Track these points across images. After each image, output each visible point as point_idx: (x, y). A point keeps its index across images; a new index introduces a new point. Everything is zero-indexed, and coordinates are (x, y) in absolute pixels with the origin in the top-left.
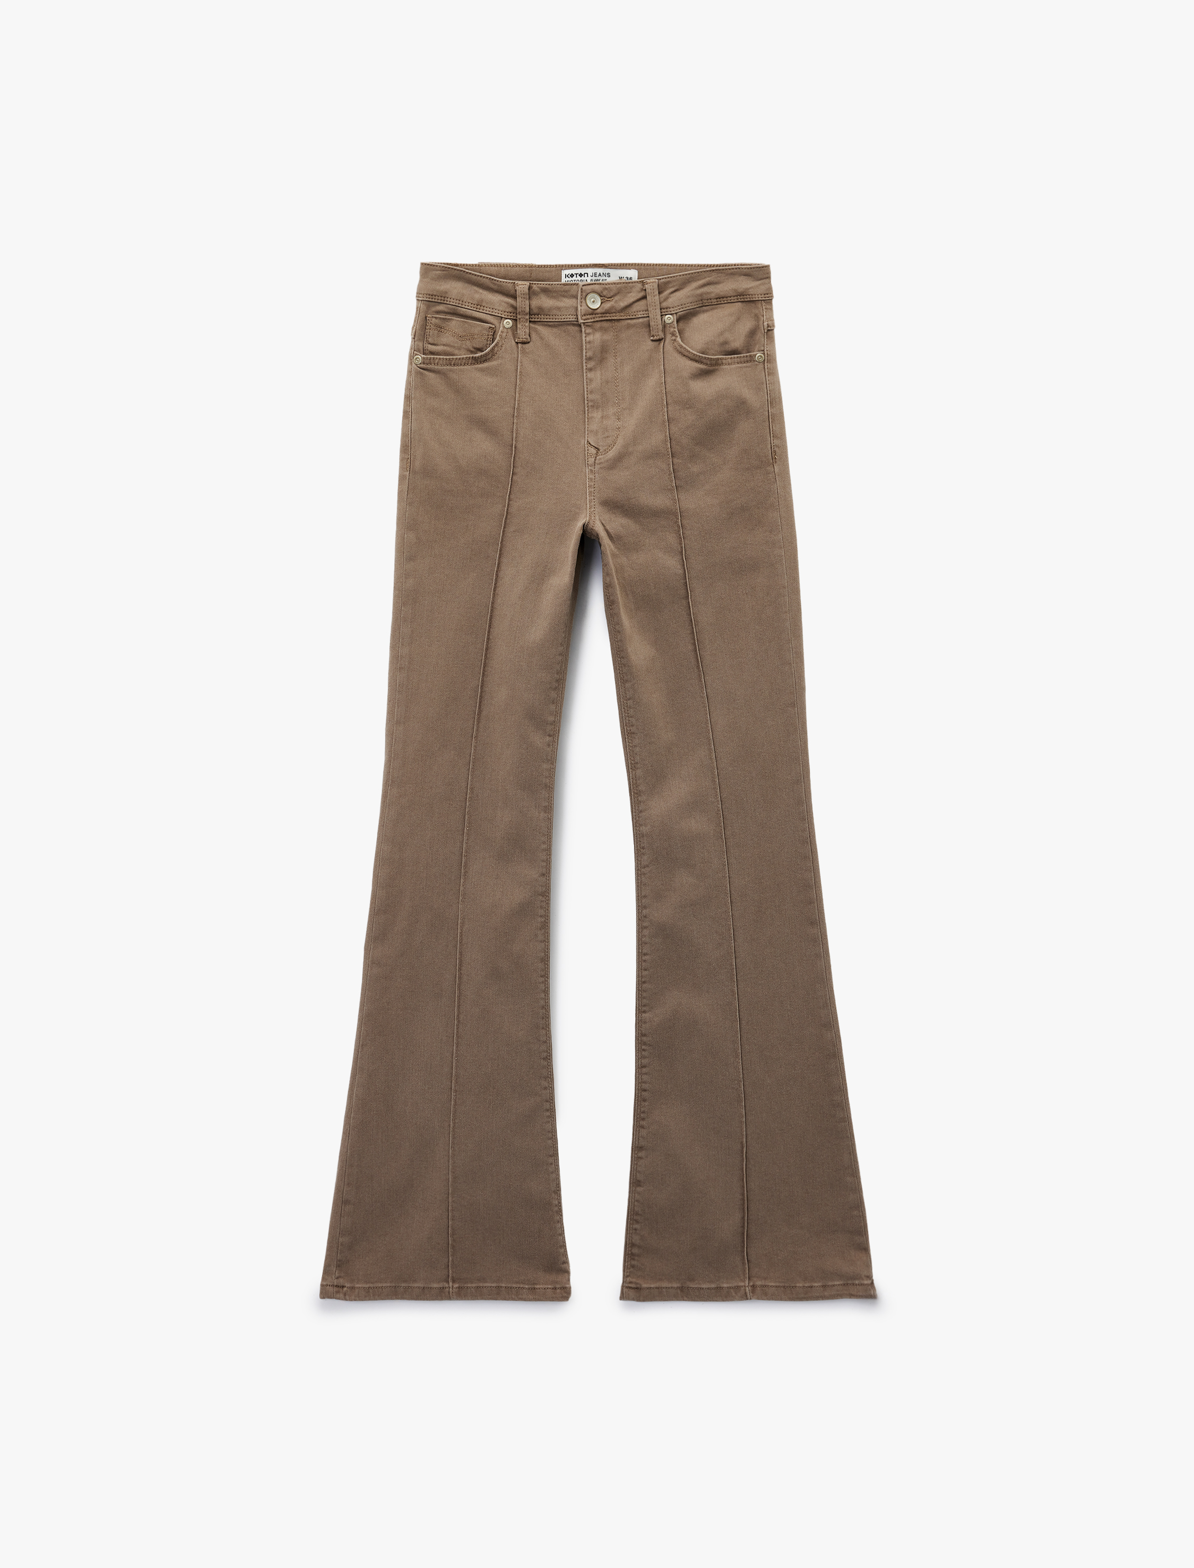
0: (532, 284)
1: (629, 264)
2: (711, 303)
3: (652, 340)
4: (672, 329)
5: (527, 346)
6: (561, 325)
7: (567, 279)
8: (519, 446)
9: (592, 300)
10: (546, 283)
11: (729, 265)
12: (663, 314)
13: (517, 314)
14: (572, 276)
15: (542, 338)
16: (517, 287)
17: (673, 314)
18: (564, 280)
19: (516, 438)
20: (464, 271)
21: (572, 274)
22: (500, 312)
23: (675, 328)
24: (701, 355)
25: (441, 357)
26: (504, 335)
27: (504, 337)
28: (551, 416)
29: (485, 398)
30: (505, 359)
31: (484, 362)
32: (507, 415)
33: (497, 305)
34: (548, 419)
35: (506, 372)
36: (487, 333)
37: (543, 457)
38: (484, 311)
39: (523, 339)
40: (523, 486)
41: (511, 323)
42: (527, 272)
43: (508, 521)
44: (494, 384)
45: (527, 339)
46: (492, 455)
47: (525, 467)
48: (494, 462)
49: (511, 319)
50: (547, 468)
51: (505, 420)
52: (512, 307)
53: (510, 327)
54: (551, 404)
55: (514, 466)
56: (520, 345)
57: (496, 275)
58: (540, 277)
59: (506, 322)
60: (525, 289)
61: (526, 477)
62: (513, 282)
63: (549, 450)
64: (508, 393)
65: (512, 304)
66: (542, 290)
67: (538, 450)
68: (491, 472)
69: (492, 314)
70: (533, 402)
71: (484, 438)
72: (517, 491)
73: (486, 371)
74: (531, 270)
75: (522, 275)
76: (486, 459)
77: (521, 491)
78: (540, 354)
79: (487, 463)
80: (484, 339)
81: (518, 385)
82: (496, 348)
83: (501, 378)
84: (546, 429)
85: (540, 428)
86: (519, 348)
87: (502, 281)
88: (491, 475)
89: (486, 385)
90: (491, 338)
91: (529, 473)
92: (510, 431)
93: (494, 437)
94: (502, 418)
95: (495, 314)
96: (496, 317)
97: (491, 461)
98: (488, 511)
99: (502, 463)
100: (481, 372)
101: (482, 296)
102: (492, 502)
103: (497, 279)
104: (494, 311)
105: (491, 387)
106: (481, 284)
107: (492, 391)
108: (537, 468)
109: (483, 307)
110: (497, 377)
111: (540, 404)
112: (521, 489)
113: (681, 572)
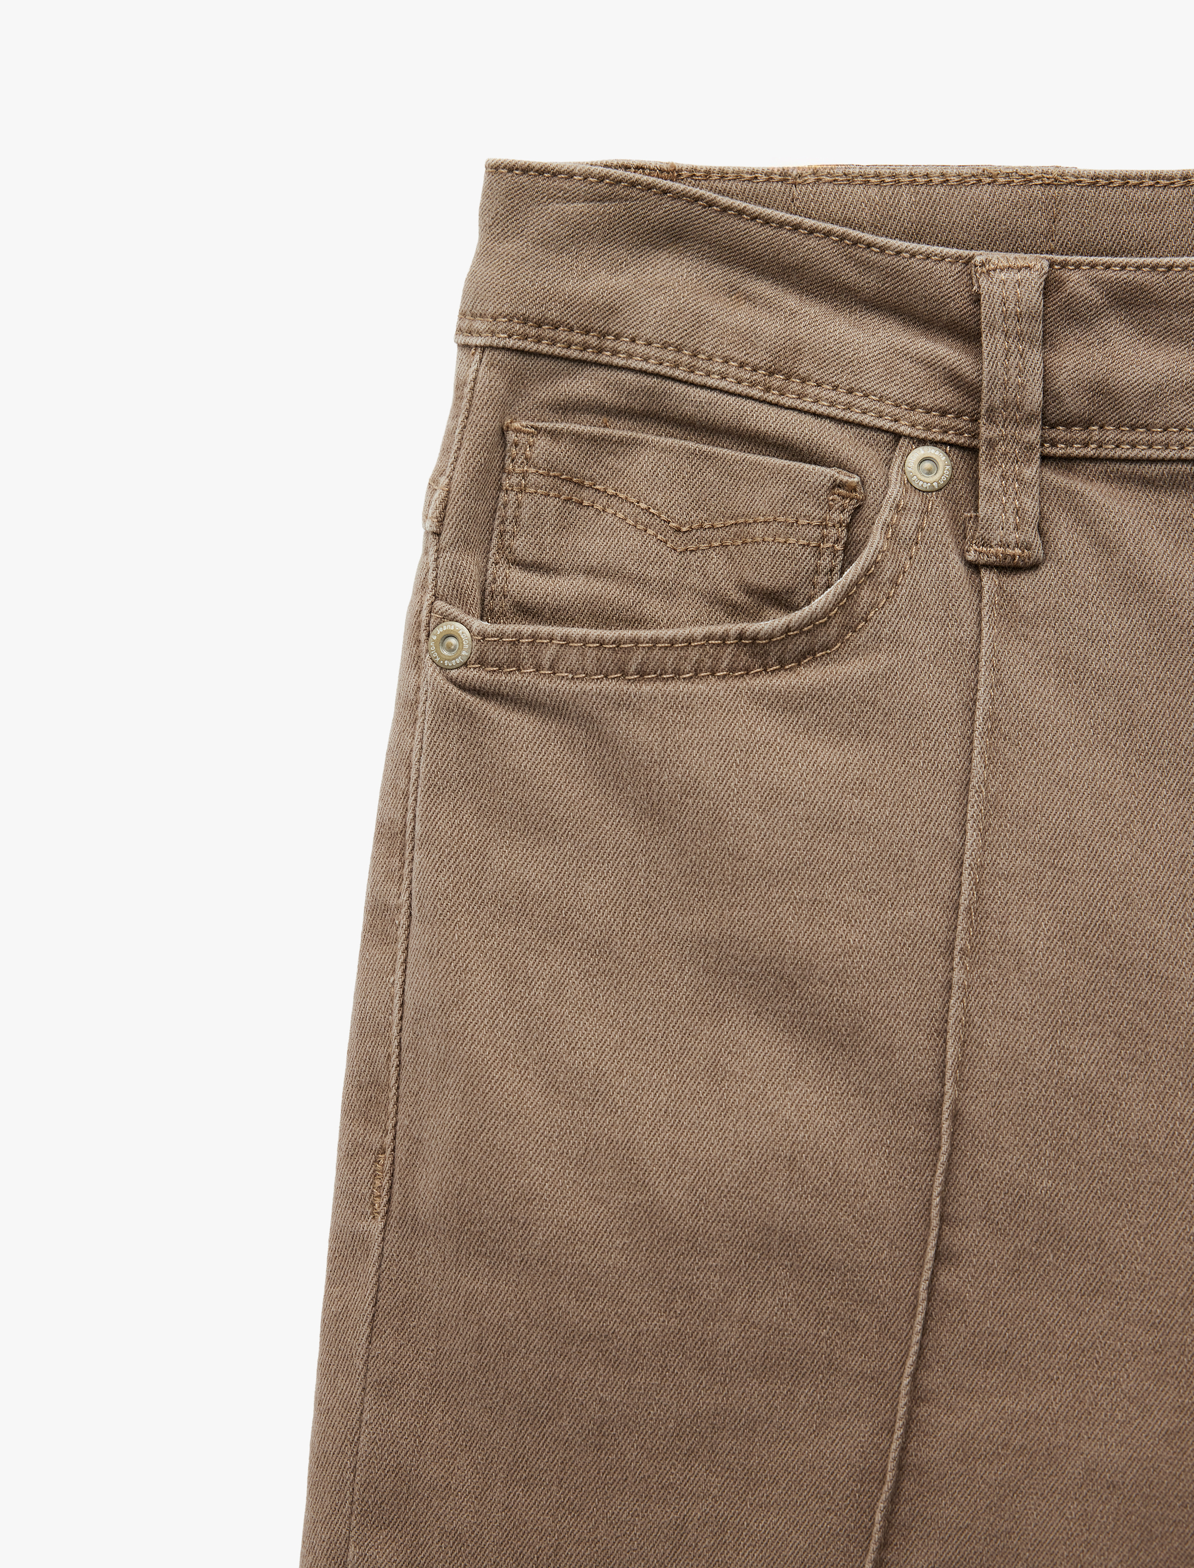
0: (1064, 265)
5: (1023, 582)
10: (1138, 263)
13: (975, 420)
15: (1106, 547)
16: (984, 282)
19: (960, 1065)
20: (710, 204)
22: (888, 408)
25: (576, 632)
26: (910, 525)
27: (910, 534)
28: (1154, 952)
29: (799, 849)
30: (912, 650)
31: (799, 665)
32: (916, 939)
33: (873, 373)
34: (1137, 968)
35: (914, 715)
36: (815, 514)
37: (1104, 1174)
38: (806, 403)
39: (1008, 546)
40: (988, 1325)
41: (948, 467)
42: (1036, 211)
43: (904, 1510)
44: (849, 780)
45: (1028, 550)
46: (828, 1152)
47: (1003, 1228)
48: (835, 1191)
49: (946, 444)
50: (1130, 1238)
51: (906, 969)
52: (953, 380)
53: (938, 483)
54: (1155, 888)
55: (943, 1219)
56: (989, 579)
57: (872, 224)
58: (1099, 237)
59: (921, 462)
60: (1028, 292)
61: (1009, 1278)
62: (964, 255)
63: (1143, 1138)
64: (925, 828)
65: (954, 366)
66: (1112, 296)
67: (1082, 1136)
68: (819, 1247)
69: (847, 417)
70: (1054, 874)
71: (786, 1063)
72: (957, 1353)
73: (813, 709)
74: (1053, 201)
75: (1005, 225)
76: (791, 1176)
77: (978, 1354)
78: (1094, 627)
79: (798, 1198)
80: (802, 542)
81: (979, 787)
82: (866, 594)
83: (890, 746)
84: (1125, 1022)
85: (1091, 1017)
86: (987, 596)
87: (909, 248)
88: (820, 1265)
89: (806, 784)
90: (837, 541)
91: (1021, 1260)
92: (928, 1031)
93: (843, 1059)
94: (885, 955)
95: (864, 416)
96: (869, 434)
97: (821, 1187)
98: (793, 1448)
99: (876, 1197)
100: (783, 716)
101: (797, 328)
102: (819, 1396)
103: (877, 241)
104: (857, 402)
105: (831, 793)
106: (795, 269)
107: (836, 818)
108: (1073, 1233)
109: (803, 381)
110: (869, 743)
111: (1095, 886)
112: (977, 1340)
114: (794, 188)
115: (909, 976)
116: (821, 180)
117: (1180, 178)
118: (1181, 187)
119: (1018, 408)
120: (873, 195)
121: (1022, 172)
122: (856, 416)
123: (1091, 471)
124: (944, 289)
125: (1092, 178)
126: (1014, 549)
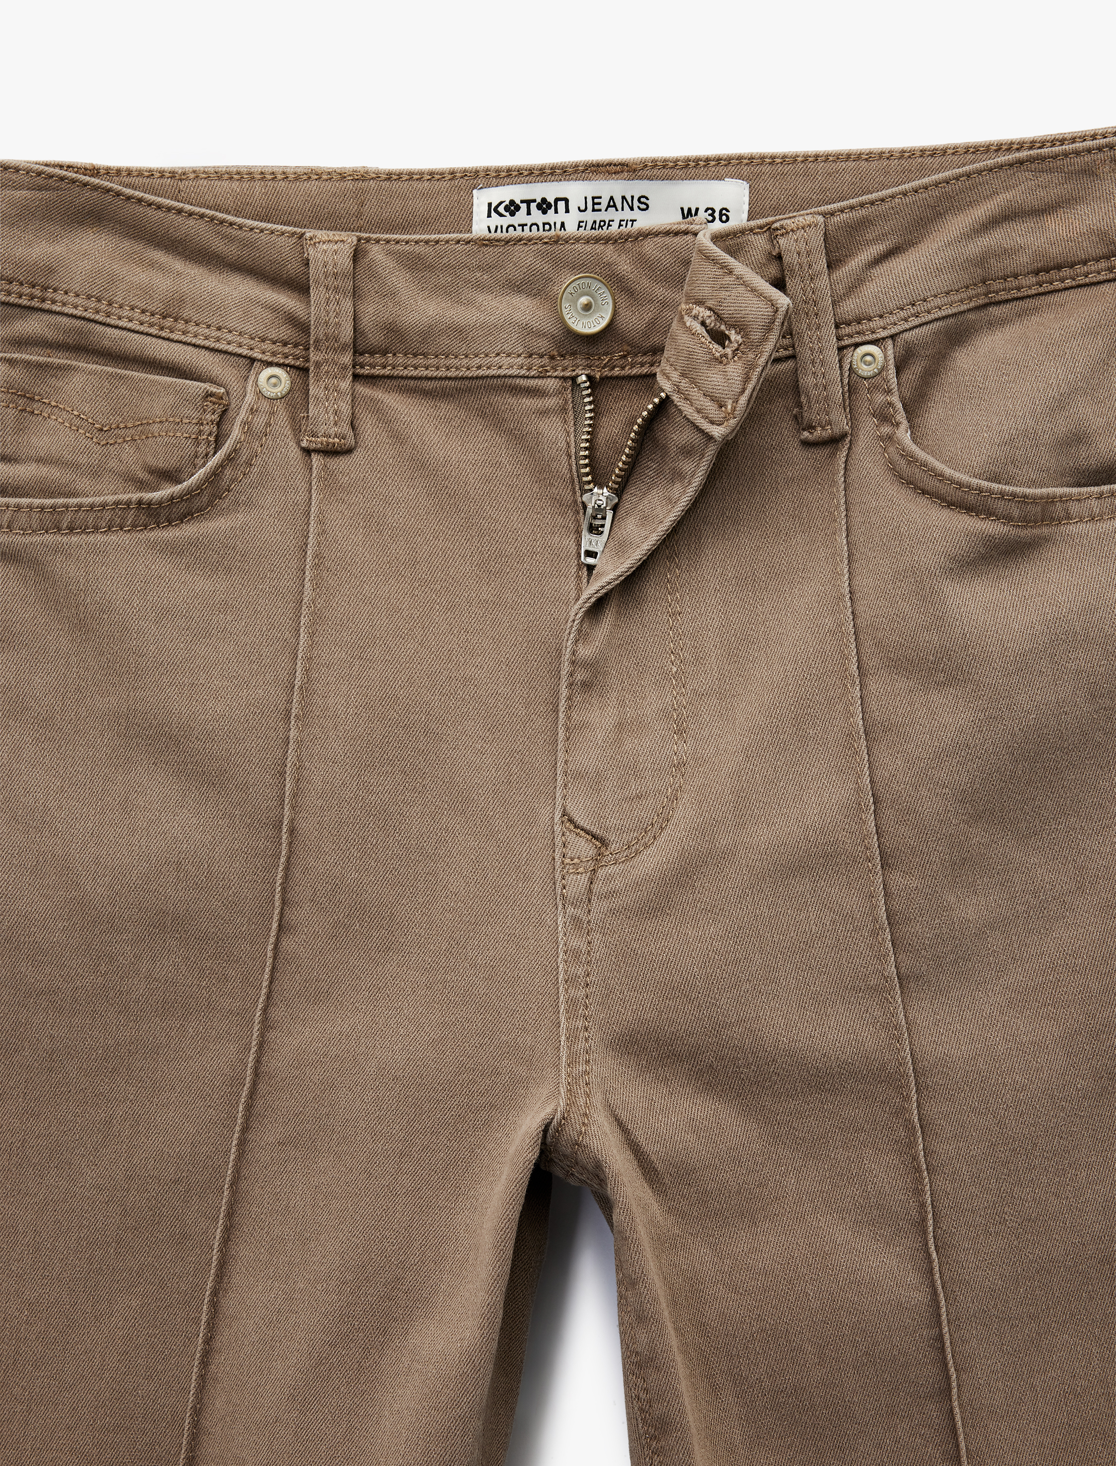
0: (368, 240)
1: (718, 160)
3: (806, 444)
4: (880, 398)
5: (340, 463)
6: (469, 390)
7: (496, 220)
8: (306, 826)
9: (584, 300)
10: (417, 237)
12: (847, 342)
13: (307, 349)
14: (512, 208)
15: (398, 438)
16: (311, 251)
17: (884, 339)
18: (481, 224)
19: (295, 795)
20: (118, 194)
21: (512, 202)
22: (245, 340)
23: (889, 392)
24: (985, 484)
25: (24, 501)
26: (261, 422)
27: (261, 429)
28: (429, 716)
29: (182, 649)
30: (261, 511)
31: (182, 522)
32: (264, 709)
33: (235, 316)
34: (417, 727)
35: (262, 555)
36: (194, 415)
37: (394, 868)
38: (188, 338)
39: (330, 437)
40: (315, 974)
41: (288, 382)
42: (349, 198)
43: (259, 1104)
44: (217, 601)
45: (344, 439)
46: (204, 858)
47: (325, 907)
48: (209, 884)
49: (287, 365)
50: (412, 911)
51: (256, 730)
52: (291, 321)
53: (281, 393)
54: (430, 672)
55: (284, 902)
56: (316, 459)
57: (235, 209)
58: (393, 216)
59: (269, 378)
60: (342, 258)
61: (329, 941)
62: (298, 232)
63: (420, 843)
64: (270, 633)
65: (291, 311)
67: (379, 842)
68: (199, 923)
69: (216, 347)
70: (361, 663)
71: (174, 797)
72: (294, 994)
73: (192, 553)
74: (361, 191)
75: (327, 209)
76: (178, 875)
77: (308, 995)
78: (390, 494)
79: (184, 890)
80: (185, 435)
81: (309, 604)
82: (228, 472)
83: (246, 577)
84: (409, 764)
85: (385, 761)
86: (316, 472)
87: (259, 226)
88: (200, 936)
89: (187, 605)
90: (210, 434)
91: (337, 928)
92: (272, 773)
93: (214, 793)
94: (242, 720)
95: (229, 346)
96: (233, 359)
97: (199, 882)
98: (185, 1065)
99: (238, 888)
100: (171, 558)
101: (181, 285)
102: (202, 1027)
103: (237, 221)
104: (223, 336)
105: (204, 611)
106: (180, 242)
107: (208, 628)
108: (372, 909)
109: (187, 322)
110: (231, 576)
111: (389, 671)
112: (308, 984)
113: (920, 1297)
114: (180, 182)
115: (259, 734)
116: (199, 176)
117: (449, 174)
118: (449, 180)
119: (336, 340)
120: (235, 187)
121: (339, 171)
122: (223, 346)
123: (388, 385)
124: (284, 255)
125: (387, 175)
126: (334, 439)
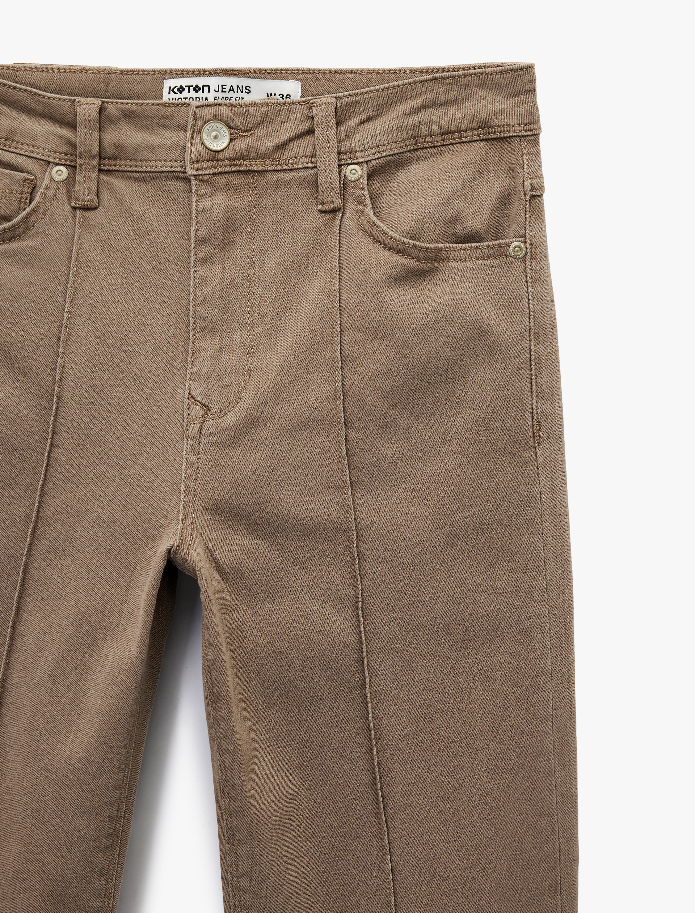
0: (107, 102)
1: (287, 70)
2: (432, 142)
3: (321, 212)
4: (358, 192)
5: (91, 214)
6: (155, 178)
7: (172, 95)
8: (66, 395)
9: (214, 134)
10: (132, 101)
11: (464, 69)
12: (344, 162)
13: (76, 157)
14: (181, 89)
15: (119, 201)
16: (78, 108)
17: (362, 162)
18: (167, 97)
19: (61, 380)
21: (181, 87)
22: (46, 152)
23: (363, 189)
24: (409, 241)
26: (51, 193)
27: (51, 197)
28: (127, 342)
29: (8, 305)
30: (50, 237)
31: (10, 242)
32: (47, 336)
33: (41, 140)
34: (121, 348)
35: (50, 259)
36: (19, 189)
37: (107, 417)
38: (17, 150)
39: (85, 201)
40: (67, 469)
41: (66, 173)
42: (101, 83)
43: (38, 532)
44: (26, 281)
45: (93, 202)
46: (15, 409)
47: (73, 436)
48: (17, 422)
49: (67, 165)
50: (114, 439)
51: (43, 347)
52: (69, 143)
53: (63, 179)
54: (129, 320)
55: (54, 433)
56: (79, 213)
57: (44, 86)
58: (123, 92)
59: (57, 171)
60: (93, 112)
61: (75, 453)
62: (73, 99)
63: (120, 405)
64: (52, 298)
65: (69, 138)
66: (123, 114)
67: (100, 404)
68: (11, 441)
69: (31, 155)
70: (95, 315)
71: (2, 378)
72: (57, 478)
73: (14, 257)
74: (107, 79)
75: (90, 87)
76: (2, 417)
77: (64, 479)
78: (114, 230)
79: (5, 425)
80: (14, 199)
81: (71, 285)
82: (33, 217)
83: (41, 270)
84: (116, 366)
85: (105, 364)
86: (78, 219)
87: (53, 96)
88: (12, 448)
89: (11, 282)
90: (27, 199)
91: (79, 447)
92: (50, 368)
93: (22, 378)
94: (36, 342)
95: (37, 155)
96: (39, 161)
97: (12, 421)
98: (3, 511)
99: (31, 425)
100: (4, 259)
101: (15, 124)
102: (11, 493)
103: (42, 93)
104: (35, 150)
105: (19, 286)
106: (15, 103)
107: (21, 294)
108: (96, 437)
109: (17, 143)
110: (33, 269)
111: (108, 319)
112: (64, 474)
113: (353, 639)
114: (17, 72)
115: (44, 349)
116: (27, 69)
117: (152, 72)
118: (152, 75)
119: (90, 153)
120: (45, 75)
121: (97, 69)
122: (35, 155)
123: (117, 175)
124: (65, 111)
125: (121, 71)
126: (87, 202)
